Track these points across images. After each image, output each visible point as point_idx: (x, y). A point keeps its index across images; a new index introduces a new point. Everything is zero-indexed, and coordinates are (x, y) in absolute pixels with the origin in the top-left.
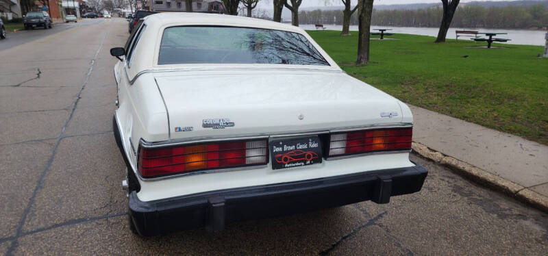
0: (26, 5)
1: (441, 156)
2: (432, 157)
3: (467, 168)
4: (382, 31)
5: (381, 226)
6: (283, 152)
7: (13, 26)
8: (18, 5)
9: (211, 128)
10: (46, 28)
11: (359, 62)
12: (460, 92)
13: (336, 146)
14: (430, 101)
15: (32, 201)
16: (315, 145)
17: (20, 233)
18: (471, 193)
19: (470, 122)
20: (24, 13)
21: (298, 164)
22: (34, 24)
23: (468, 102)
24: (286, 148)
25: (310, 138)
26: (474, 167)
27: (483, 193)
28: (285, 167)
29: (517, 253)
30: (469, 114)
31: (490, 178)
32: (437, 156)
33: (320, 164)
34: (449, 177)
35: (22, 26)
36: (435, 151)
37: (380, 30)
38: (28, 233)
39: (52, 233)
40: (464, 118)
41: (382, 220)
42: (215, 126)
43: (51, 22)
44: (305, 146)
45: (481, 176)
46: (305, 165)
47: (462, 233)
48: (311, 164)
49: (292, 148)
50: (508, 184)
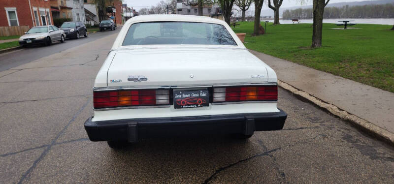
0: (102, 16)
1: (346, 114)
2: (338, 115)
3: (362, 123)
4: (346, 22)
5: (271, 156)
6: (182, 98)
7: (93, 29)
8: (97, 16)
9: (132, 81)
10: (112, 30)
11: (313, 46)
12: (387, 68)
13: (219, 96)
14: (359, 75)
15: (66, 128)
16: (204, 95)
17: (54, 143)
18: (357, 140)
19: (387, 90)
20: (100, 22)
21: (192, 106)
22: (105, 27)
23: (390, 75)
24: (184, 96)
25: (201, 90)
26: (369, 122)
27: (368, 141)
28: (183, 108)
29: (369, 182)
30: (388, 84)
31: (377, 130)
32: (343, 114)
33: (207, 107)
34: (346, 129)
35: (98, 29)
36: (343, 110)
37: (344, 22)
38: (58, 143)
39: (70, 144)
40: (383, 88)
41: (274, 154)
42: (136, 80)
43: (116, 26)
44: (197, 95)
45: (371, 129)
46: (197, 107)
47: (331, 166)
48: (201, 106)
49: (189, 95)
50: (390, 135)
